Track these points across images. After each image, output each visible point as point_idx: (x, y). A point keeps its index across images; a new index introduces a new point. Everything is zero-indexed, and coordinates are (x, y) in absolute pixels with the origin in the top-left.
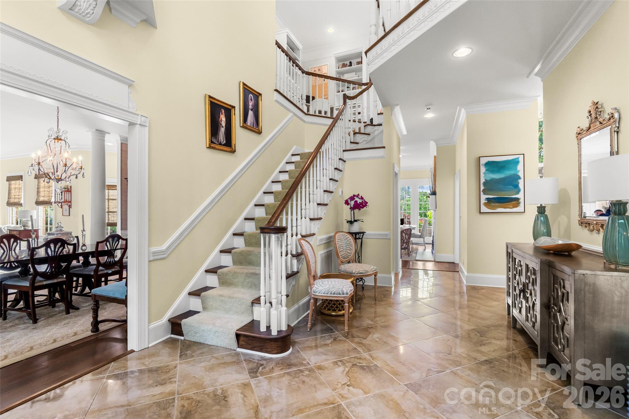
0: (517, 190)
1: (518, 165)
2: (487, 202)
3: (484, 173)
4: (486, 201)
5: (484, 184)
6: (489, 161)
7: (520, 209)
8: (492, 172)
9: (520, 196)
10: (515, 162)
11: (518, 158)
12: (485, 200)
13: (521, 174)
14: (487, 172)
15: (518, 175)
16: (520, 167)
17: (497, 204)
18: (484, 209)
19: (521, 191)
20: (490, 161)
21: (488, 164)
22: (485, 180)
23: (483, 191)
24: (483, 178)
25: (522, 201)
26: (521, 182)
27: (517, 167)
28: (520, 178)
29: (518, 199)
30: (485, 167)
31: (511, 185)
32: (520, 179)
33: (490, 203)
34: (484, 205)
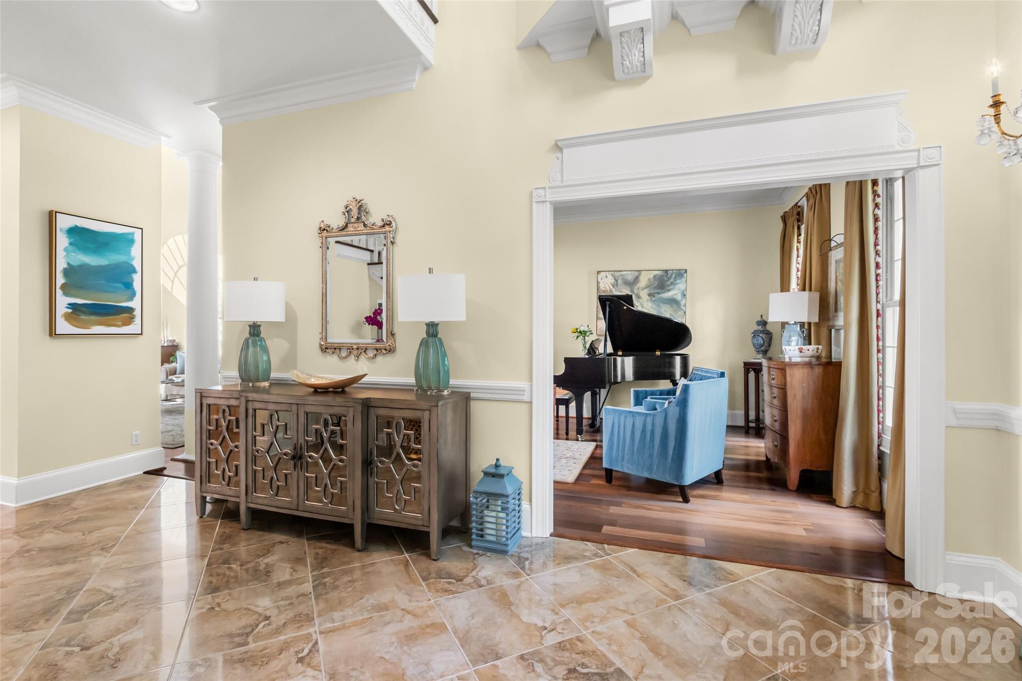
0: (129, 292)
1: (132, 247)
2: (72, 312)
3: (65, 250)
4: (70, 311)
5: (67, 272)
6: (76, 226)
7: (134, 328)
8: (84, 249)
9: (135, 304)
10: (128, 240)
11: (133, 234)
12: (68, 308)
13: (137, 264)
14: (71, 248)
15: (132, 265)
16: (135, 251)
17: (93, 318)
18: (63, 326)
19: (137, 296)
20: (78, 225)
21: (74, 232)
22: (68, 264)
23: (63, 287)
24: (64, 260)
25: (137, 313)
26: (137, 278)
27: (130, 250)
28: (135, 271)
29: (130, 310)
30: (69, 237)
31: (119, 282)
32: (136, 273)
33: (78, 315)
34: (64, 319)
